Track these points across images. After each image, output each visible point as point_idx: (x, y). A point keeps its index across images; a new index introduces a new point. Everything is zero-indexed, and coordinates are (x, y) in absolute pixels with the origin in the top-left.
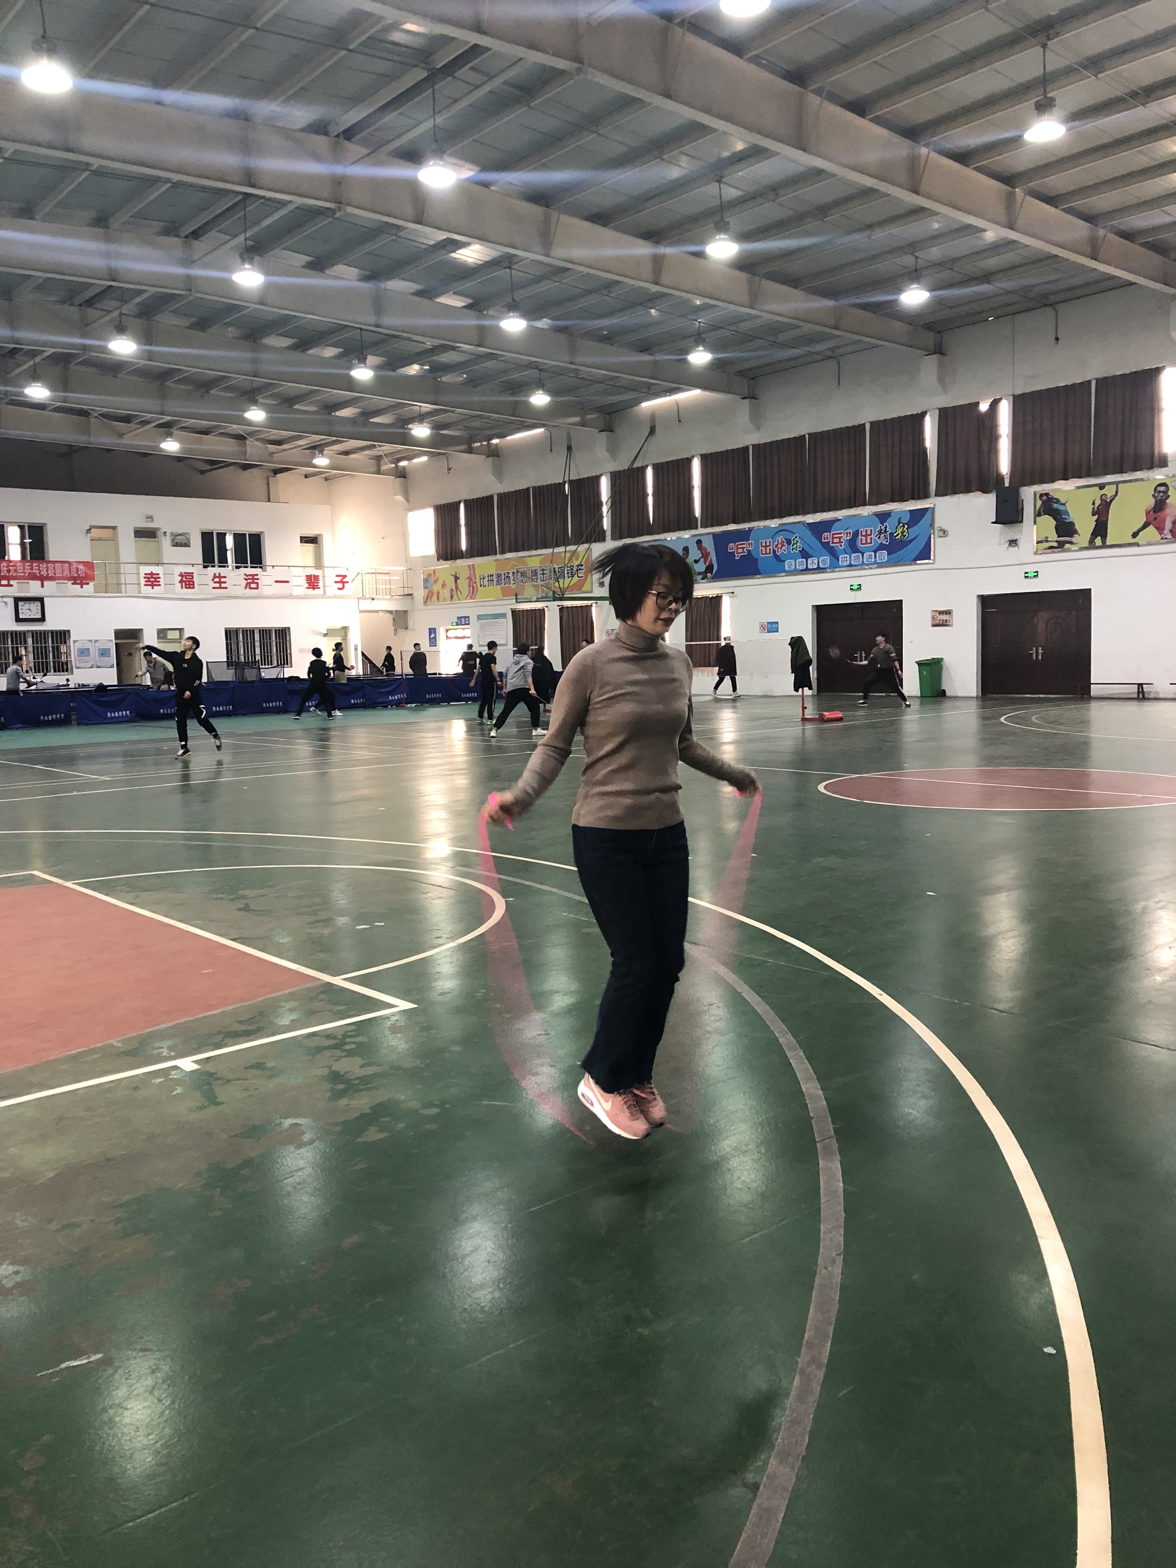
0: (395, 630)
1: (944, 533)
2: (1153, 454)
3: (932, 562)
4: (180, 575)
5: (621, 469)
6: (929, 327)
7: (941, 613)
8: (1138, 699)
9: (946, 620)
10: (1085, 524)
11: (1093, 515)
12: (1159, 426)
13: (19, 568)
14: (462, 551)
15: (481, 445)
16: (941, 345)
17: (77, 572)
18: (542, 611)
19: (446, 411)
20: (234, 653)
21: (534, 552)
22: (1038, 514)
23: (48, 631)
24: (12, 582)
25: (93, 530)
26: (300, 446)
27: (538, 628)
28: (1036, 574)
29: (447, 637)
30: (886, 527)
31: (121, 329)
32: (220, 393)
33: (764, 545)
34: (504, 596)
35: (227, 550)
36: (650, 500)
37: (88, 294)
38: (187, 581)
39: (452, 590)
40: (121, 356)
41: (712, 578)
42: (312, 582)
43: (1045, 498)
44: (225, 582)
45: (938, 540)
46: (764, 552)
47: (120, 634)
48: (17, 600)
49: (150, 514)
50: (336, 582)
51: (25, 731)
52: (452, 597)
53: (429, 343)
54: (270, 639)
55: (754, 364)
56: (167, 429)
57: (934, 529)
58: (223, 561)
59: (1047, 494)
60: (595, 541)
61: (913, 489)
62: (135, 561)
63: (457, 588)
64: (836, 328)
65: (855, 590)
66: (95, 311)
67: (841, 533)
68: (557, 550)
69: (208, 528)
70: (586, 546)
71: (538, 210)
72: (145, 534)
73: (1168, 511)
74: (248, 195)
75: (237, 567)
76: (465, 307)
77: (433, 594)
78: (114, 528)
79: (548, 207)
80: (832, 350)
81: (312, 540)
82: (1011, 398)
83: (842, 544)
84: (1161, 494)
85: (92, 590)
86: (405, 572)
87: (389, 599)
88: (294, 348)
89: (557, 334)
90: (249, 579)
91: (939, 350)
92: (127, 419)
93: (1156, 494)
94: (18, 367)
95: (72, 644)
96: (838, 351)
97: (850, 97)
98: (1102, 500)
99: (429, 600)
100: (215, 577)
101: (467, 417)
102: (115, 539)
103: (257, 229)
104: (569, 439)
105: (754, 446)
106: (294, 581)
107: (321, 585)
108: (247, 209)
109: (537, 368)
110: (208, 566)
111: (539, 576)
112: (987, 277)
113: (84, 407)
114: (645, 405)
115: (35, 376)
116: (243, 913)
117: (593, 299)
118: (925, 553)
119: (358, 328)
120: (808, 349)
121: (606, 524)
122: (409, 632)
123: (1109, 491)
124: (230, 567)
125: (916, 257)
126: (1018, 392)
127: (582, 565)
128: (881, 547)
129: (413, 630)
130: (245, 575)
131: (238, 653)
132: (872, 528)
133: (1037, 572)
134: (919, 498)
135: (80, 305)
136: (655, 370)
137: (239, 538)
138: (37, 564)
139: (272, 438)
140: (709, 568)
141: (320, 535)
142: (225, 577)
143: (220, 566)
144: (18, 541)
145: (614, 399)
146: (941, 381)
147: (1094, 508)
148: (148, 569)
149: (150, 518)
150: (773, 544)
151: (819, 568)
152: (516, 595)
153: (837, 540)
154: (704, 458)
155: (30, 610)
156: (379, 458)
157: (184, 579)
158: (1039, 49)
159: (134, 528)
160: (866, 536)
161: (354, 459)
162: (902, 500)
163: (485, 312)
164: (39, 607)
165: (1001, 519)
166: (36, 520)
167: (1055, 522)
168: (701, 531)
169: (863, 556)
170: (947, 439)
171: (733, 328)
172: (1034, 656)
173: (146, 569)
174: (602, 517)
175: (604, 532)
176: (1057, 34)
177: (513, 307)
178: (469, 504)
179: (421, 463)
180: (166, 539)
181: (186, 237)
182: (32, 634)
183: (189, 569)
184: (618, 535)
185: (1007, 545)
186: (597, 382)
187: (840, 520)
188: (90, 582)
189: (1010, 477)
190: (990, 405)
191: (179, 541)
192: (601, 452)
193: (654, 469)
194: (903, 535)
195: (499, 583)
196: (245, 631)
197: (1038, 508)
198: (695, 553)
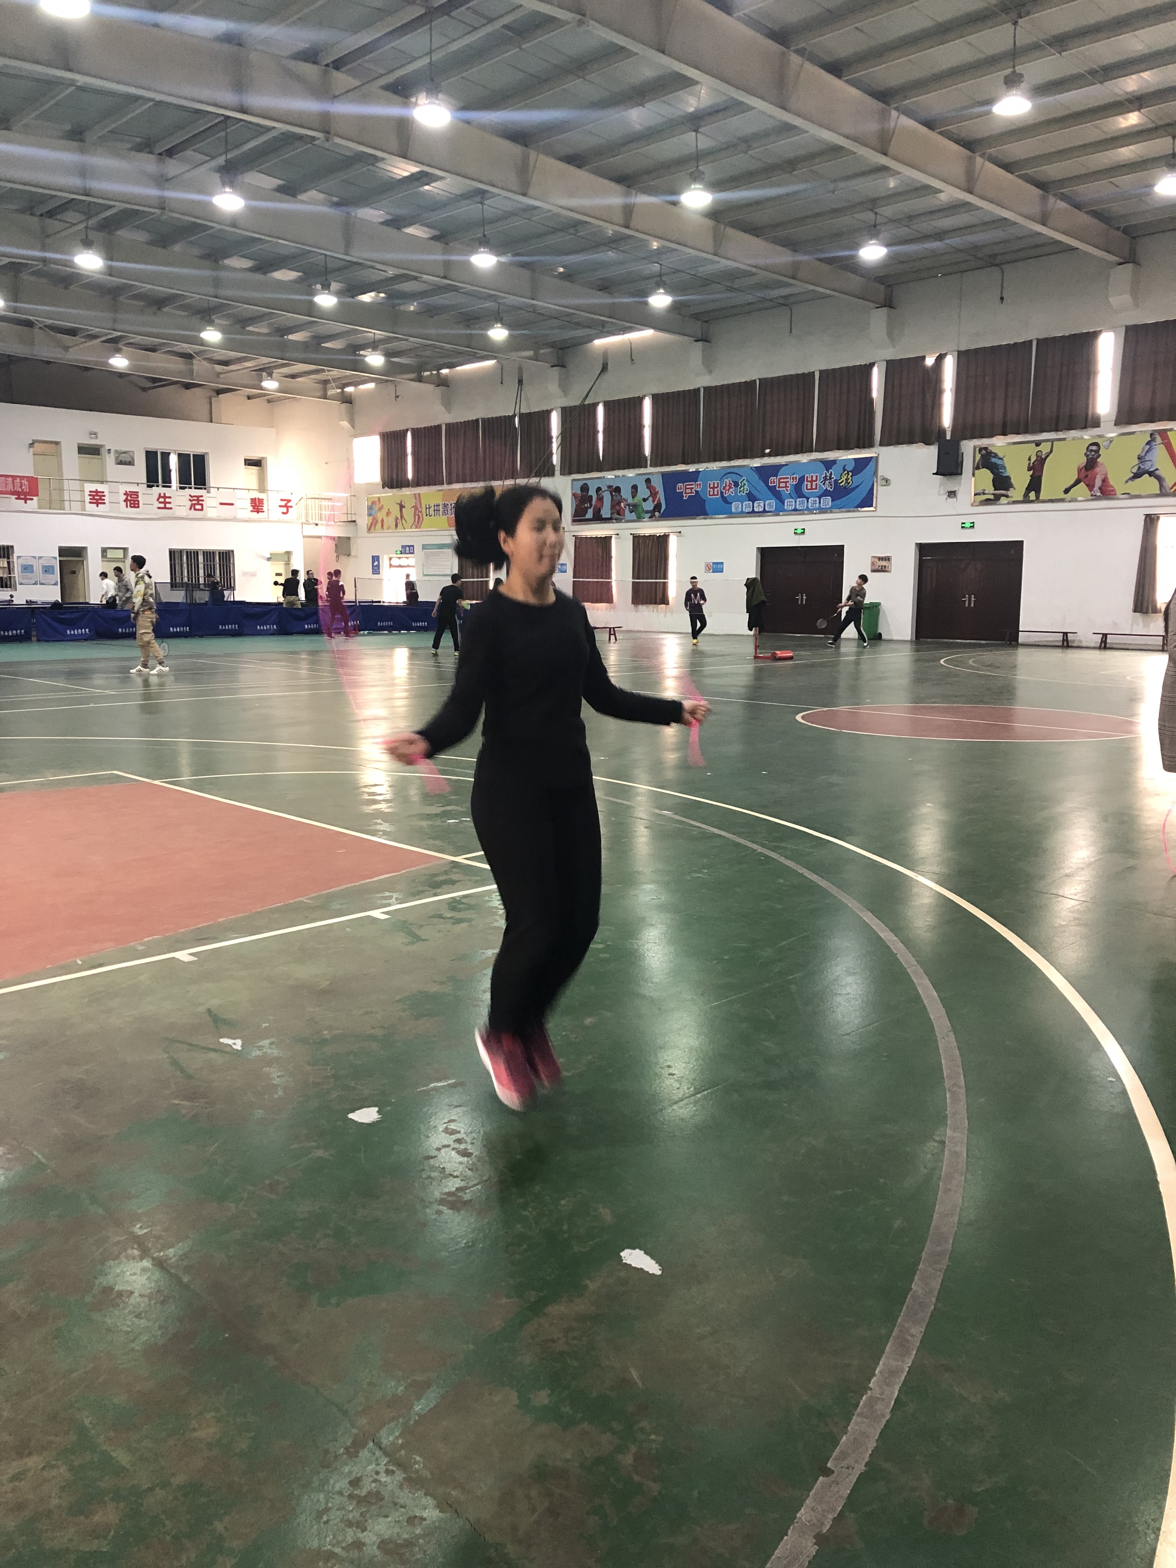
0: (338, 556)
1: (887, 481)
2: (1087, 415)
3: (874, 509)
4: (125, 494)
5: (572, 404)
6: (882, 280)
7: (880, 559)
8: (1062, 647)
9: (885, 566)
10: (1020, 478)
11: (1029, 470)
12: (1094, 388)
14: (408, 480)
15: (432, 374)
16: (891, 300)
17: (21, 487)
19: (402, 340)
20: (178, 575)
22: (977, 467)
25: (36, 445)
26: (248, 367)
28: (972, 525)
29: (391, 565)
30: (831, 474)
31: (87, 244)
32: (173, 311)
33: (712, 486)
35: (171, 470)
36: (601, 437)
37: (51, 205)
38: (132, 500)
39: (397, 519)
41: (660, 517)
42: (257, 505)
43: (984, 452)
44: (170, 503)
45: (880, 488)
46: (711, 494)
47: (63, 551)
49: (95, 430)
50: (280, 506)
52: (396, 525)
53: (391, 272)
54: (214, 561)
55: (711, 306)
56: (115, 344)
57: (877, 477)
58: (167, 481)
59: (986, 449)
60: (544, 476)
61: (858, 438)
62: (79, 478)
63: (402, 516)
64: (792, 278)
65: (800, 534)
66: (56, 222)
67: (788, 478)
69: (152, 447)
71: (515, 149)
72: (89, 451)
73: (1097, 470)
74: (228, 117)
75: (182, 489)
76: (430, 238)
77: (377, 522)
78: (57, 443)
79: (526, 146)
80: (785, 297)
81: (256, 463)
82: (956, 353)
83: (788, 489)
84: (1093, 453)
85: (36, 506)
86: (349, 498)
87: (333, 526)
88: (255, 269)
89: (521, 269)
90: (193, 500)
91: (888, 303)
92: (72, 332)
93: (1088, 453)
95: (15, 560)
96: (792, 300)
97: (828, 59)
98: (1037, 456)
99: (373, 528)
100: (160, 496)
101: (419, 346)
102: (58, 455)
103: (239, 151)
104: (521, 372)
105: (705, 388)
106: (238, 504)
107: (265, 509)
108: (227, 132)
109: (499, 302)
110: (153, 486)
112: (939, 235)
113: (31, 318)
114: (598, 343)
117: (558, 237)
118: (868, 501)
119: (322, 254)
120: (761, 295)
121: (556, 459)
122: (352, 560)
123: (1045, 448)
124: (175, 488)
125: (876, 214)
126: (963, 348)
128: (826, 493)
129: (355, 557)
130: (190, 496)
131: (182, 573)
132: (818, 475)
133: (973, 523)
134: (864, 447)
135: (41, 215)
137: (183, 458)
139: (222, 358)
140: (658, 507)
141: (263, 458)
142: (170, 497)
143: (164, 486)
145: (567, 335)
146: (890, 334)
147: (1029, 464)
148: (94, 487)
149: (94, 434)
150: (721, 486)
151: (764, 511)
153: (784, 485)
154: (656, 398)
156: (325, 382)
157: (129, 498)
158: (1009, 26)
159: (78, 444)
160: (812, 481)
161: (300, 383)
162: (847, 447)
163: (453, 245)
165: (942, 471)
167: (992, 476)
168: (650, 470)
169: (808, 501)
170: (893, 390)
171: (692, 272)
172: (967, 603)
173: (90, 487)
174: (552, 454)
175: (554, 466)
176: (1028, 13)
177: (485, 242)
178: (416, 433)
179: (368, 392)
180: (110, 457)
181: (161, 154)
183: (134, 488)
184: (567, 471)
185: (946, 496)
186: (551, 318)
187: (787, 465)
188: (34, 498)
189: (952, 431)
190: (936, 359)
191: (123, 459)
192: (553, 388)
193: (605, 406)
194: (846, 482)
195: (444, 513)
196: (189, 553)
197: (976, 462)
198: (643, 492)
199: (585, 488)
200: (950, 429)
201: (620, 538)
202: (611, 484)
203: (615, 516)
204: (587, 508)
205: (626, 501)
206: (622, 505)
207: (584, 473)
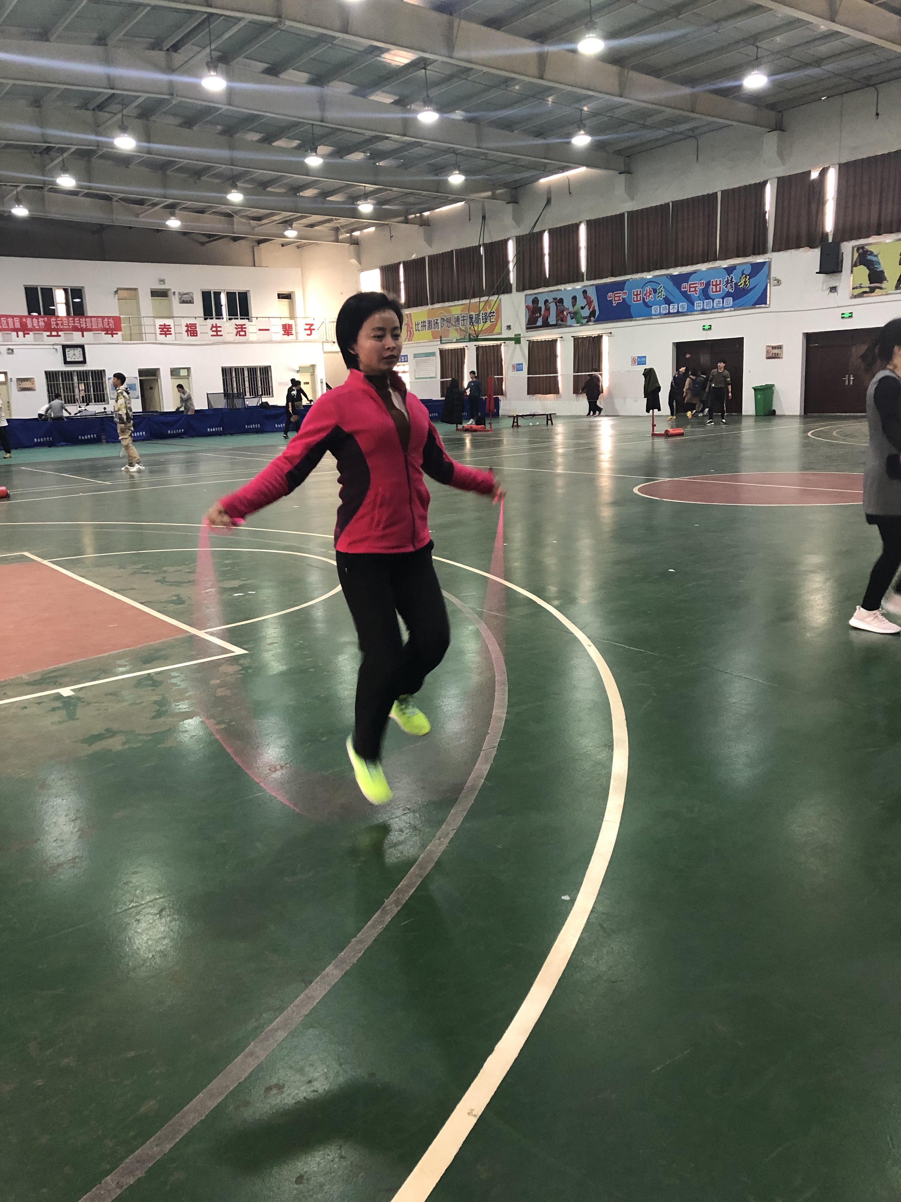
1: (779, 282)
3: (767, 306)
4: (186, 326)
5: (524, 234)
6: (772, 107)
7: (774, 348)
9: (778, 354)
11: (900, 264)
13: (64, 322)
15: (415, 217)
16: (781, 123)
17: (108, 325)
18: (462, 350)
19: (387, 190)
20: (229, 387)
21: (456, 303)
22: (854, 265)
23: (89, 371)
24: (60, 333)
25: (119, 291)
26: (276, 221)
27: (460, 363)
28: (851, 315)
30: (732, 278)
31: (123, 128)
32: (209, 179)
33: (635, 294)
34: (434, 338)
35: (222, 306)
36: (546, 259)
37: (100, 100)
38: (192, 330)
40: (127, 151)
41: (595, 321)
42: (287, 330)
43: (861, 251)
44: (220, 331)
45: (773, 288)
46: (635, 300)
47: (142, 372)
48: (64, 347)
49: (163, 278)
50: (305, 329)
51: (66, 448)
53: (366, 134)
54: (256, 375)
56: (172, 209)
57: (770, 279)
58: (219, 315)
59: (863, 248)
60: (503, 293)
61: (754, 247)
62: (152, 316)
64: (693, 112)
65: (707, 330)
66: (106, 114)
67: (696, 283)
68: (473, 301)
69: (207, 288)
70: (496, 296)
71: (443, 18)
72: (159, 294)
74: (211, 15)
75: (230, 319)
76: (392, 103)
78: (135, 289)
79: (451, 15)
80: (693, 129)
81: (286, 297)
82: (837, 166)
83: (697, 292)
85: (121, 338)
88: (263, 141)
89: (468, 124)
90: (239, 328)
91: (779, 127)
92: (141, 202)
94: (52, 162)
96: (696, 131)
100: (213, 327)
101: (402, 194)
102: (136, 298)
103: (219, 42)
104: (483, 210)
105: (628, 212)
106: (273, 329)
107: (294, 332)
108: (211, 27)
109: (454, 152)
110: (207, 319)
111: (460, 322)
112: (818, 62)
113: (107, 193)
114: (543, 181)
115: (64, 169)
116: (159, 583)
117: (494, 94)
118: (762, 300)
119: (309, 124)
120: (671, 129)
121: (512, 278)
124: (225, 319)
125: (757, 47)
126: (844, 161)
127: (493, 312)
128: (728, 294)
130: (236, 325)
131: (232, 386)
132: (721, 279)
133: (851, 313)
134: (759, 254)
135: (94, 110)
136: (547, 151)
137: (230, 296)
138: (78, 319)
139: (255, 215)
140: (593, 313)
141: (292, 292)
142: (220, 327)
143: (217, 319)
144: (64, 301)
145: (517, 176)
146: (780, 154)
148: (162, 322)
149: (162, 281)
150: (643, 293)
151: (678, 312)
152: (441, 338)
153: (693, 289)
154: (589, 223)
155: (74, 355)
156: (337, 230)
157: (189, 329)
159: (151, 289)
160: (716, 285)
161: (320, 231)
162: (745, 255)
163: (409, 107)
164: (81, 353)
165: (824, 270)
166: (76, 284)
167: (868, 271)
168: (587, 283)
169: (713, 302)
170: (783, 203)
171: (609, 114)
172: (847, 382)
173: (159, 322)
174: (509, 272)
175: (511, 285)
177: (428, 102)
178: (407, 264)
179: (371, 235)
180: (175, 298)
181: (168, 50)
182: (77, 373)
183: (193, 321)
184: (521, 288)
185: (828, 291)
186: (502, 163)
187: (696, 272)
188: (118, 332)
189: (834, 235)
190: (820, 174)
191: (185, 299)
192: (508, 220)
193: (549, 233)
194: (745, 284)
195: (429, 328)
196: (237, 369)
197: (855, 260)
198: (581, 301)
199: (535, 301)
200: (832, 233)
201: (563, 340)
202: (556, 297)
203: (560, 322)
204: (538, 317)
205: (568, 309)
206: (565, 313)
207: (534, 289)
